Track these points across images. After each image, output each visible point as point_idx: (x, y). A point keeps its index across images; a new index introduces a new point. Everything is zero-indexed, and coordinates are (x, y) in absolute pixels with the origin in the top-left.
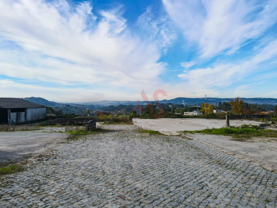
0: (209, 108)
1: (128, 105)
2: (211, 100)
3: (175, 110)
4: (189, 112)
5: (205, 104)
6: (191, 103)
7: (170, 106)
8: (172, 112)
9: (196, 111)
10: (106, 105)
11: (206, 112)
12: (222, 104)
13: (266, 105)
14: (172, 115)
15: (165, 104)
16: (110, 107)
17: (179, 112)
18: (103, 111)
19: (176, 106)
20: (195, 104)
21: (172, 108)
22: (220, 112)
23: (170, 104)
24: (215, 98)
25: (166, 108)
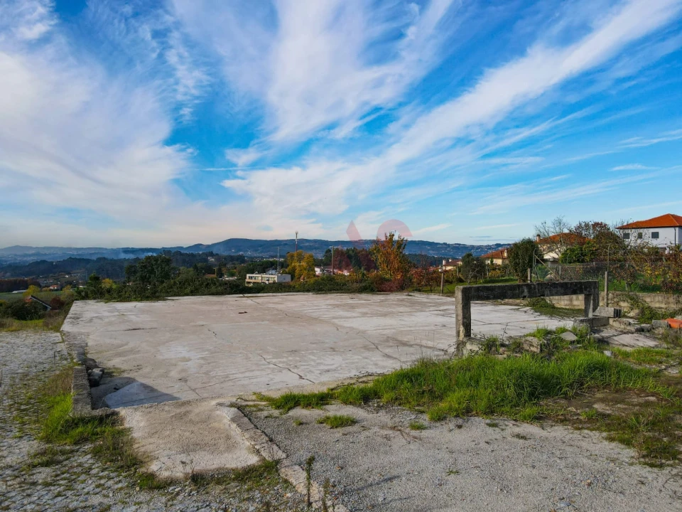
0: (304, 264)
1: (94, 258)
2: (307, 244)
3: (223, 269)
4: (259, 273)
5: (295, 253)
6: (262, 252)
7: (211, 259)
8: (215, 276)
9: (274, 272)
10: (25, 259)
11: (297, 271)
12: (332, 252)
13: (416, 255)
14: (215, 284)
15: (199, 255)
16: (37, 263)
17: (232, 275)
18: (12, 276)
19: (225, 259)
20: (272, 253)
21: (216, 266)
22: (327, 271)
23: (211, 254)
24: (315, 241)
25: (199, 265)
